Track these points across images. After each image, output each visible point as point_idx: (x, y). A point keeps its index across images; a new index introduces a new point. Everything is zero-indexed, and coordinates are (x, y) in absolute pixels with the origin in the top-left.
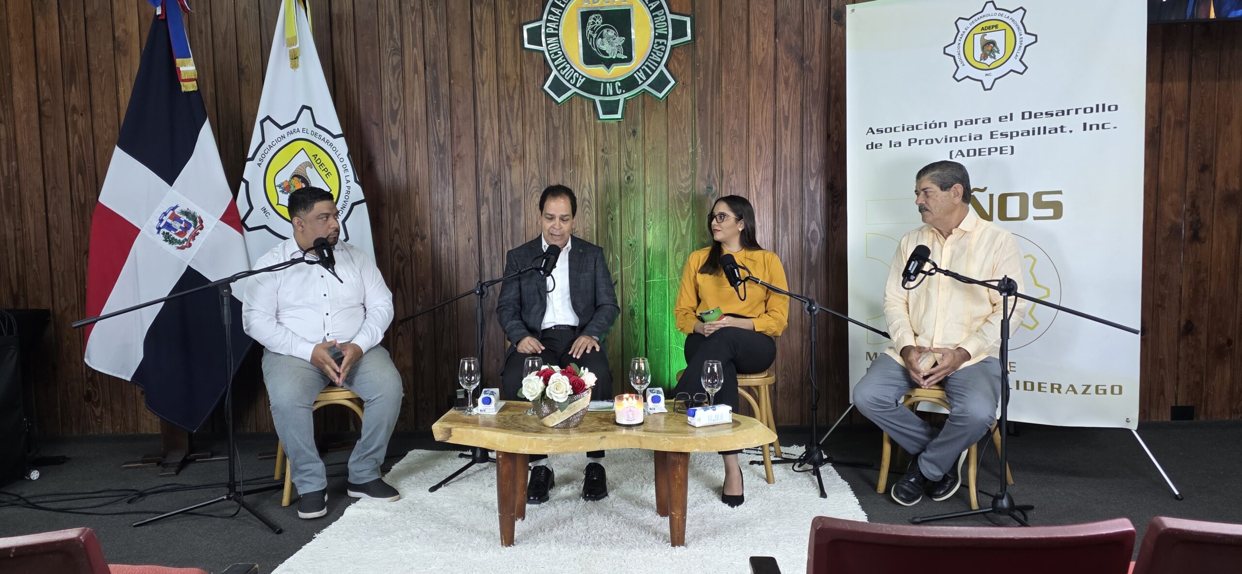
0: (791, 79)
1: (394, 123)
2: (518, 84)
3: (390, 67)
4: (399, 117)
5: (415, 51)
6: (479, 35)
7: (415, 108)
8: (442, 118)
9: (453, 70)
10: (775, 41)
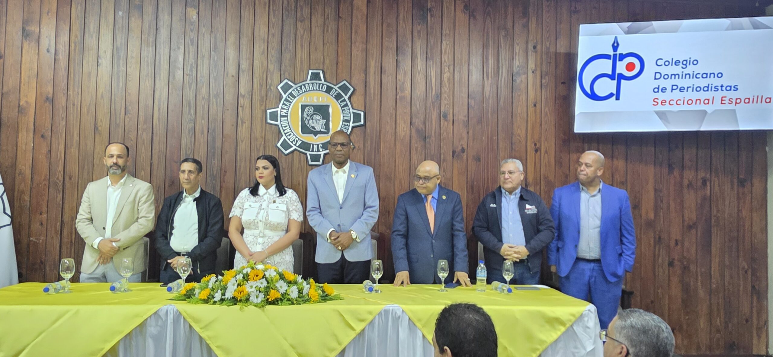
0: (419, 149)
2: (263, 143)
3: (187, 130)
5: (203, 121)
6: (241, 115)
8: (216, 160)
9: (225, 133)
10: (411, 127)
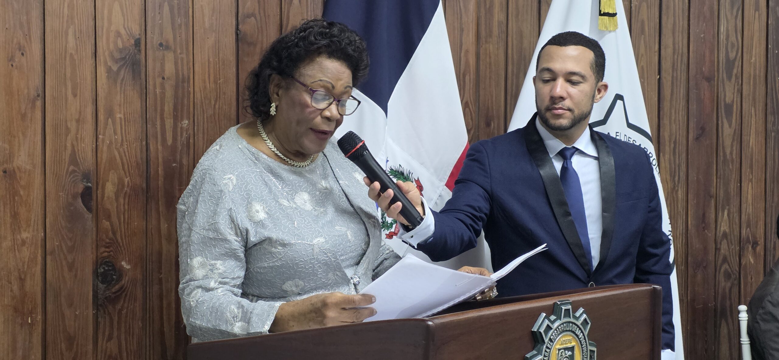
1: (729, 78)
4: (735, 71)
7: (753, 59)
